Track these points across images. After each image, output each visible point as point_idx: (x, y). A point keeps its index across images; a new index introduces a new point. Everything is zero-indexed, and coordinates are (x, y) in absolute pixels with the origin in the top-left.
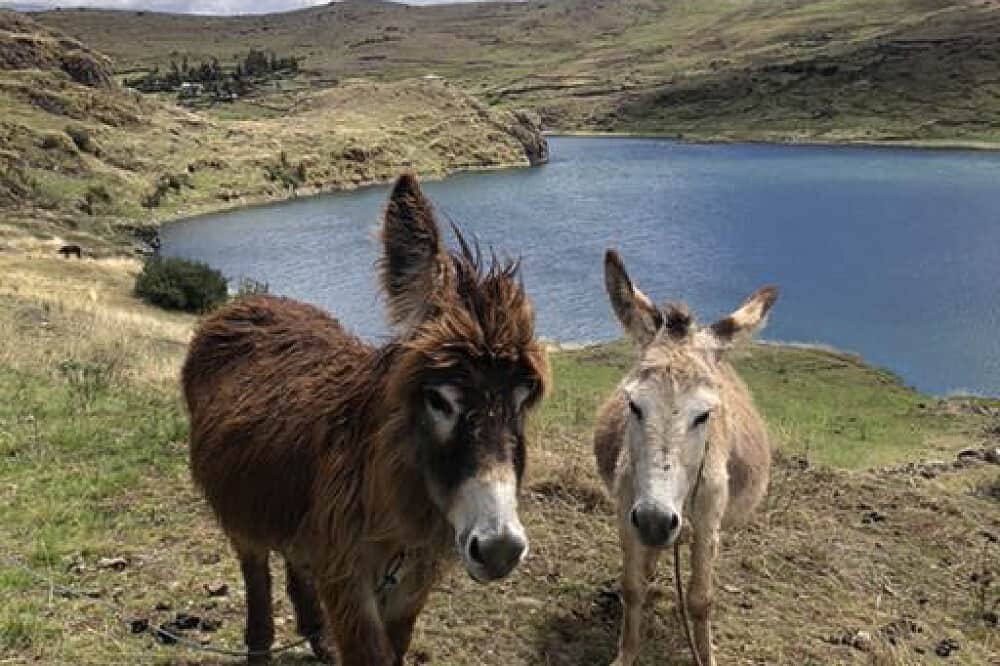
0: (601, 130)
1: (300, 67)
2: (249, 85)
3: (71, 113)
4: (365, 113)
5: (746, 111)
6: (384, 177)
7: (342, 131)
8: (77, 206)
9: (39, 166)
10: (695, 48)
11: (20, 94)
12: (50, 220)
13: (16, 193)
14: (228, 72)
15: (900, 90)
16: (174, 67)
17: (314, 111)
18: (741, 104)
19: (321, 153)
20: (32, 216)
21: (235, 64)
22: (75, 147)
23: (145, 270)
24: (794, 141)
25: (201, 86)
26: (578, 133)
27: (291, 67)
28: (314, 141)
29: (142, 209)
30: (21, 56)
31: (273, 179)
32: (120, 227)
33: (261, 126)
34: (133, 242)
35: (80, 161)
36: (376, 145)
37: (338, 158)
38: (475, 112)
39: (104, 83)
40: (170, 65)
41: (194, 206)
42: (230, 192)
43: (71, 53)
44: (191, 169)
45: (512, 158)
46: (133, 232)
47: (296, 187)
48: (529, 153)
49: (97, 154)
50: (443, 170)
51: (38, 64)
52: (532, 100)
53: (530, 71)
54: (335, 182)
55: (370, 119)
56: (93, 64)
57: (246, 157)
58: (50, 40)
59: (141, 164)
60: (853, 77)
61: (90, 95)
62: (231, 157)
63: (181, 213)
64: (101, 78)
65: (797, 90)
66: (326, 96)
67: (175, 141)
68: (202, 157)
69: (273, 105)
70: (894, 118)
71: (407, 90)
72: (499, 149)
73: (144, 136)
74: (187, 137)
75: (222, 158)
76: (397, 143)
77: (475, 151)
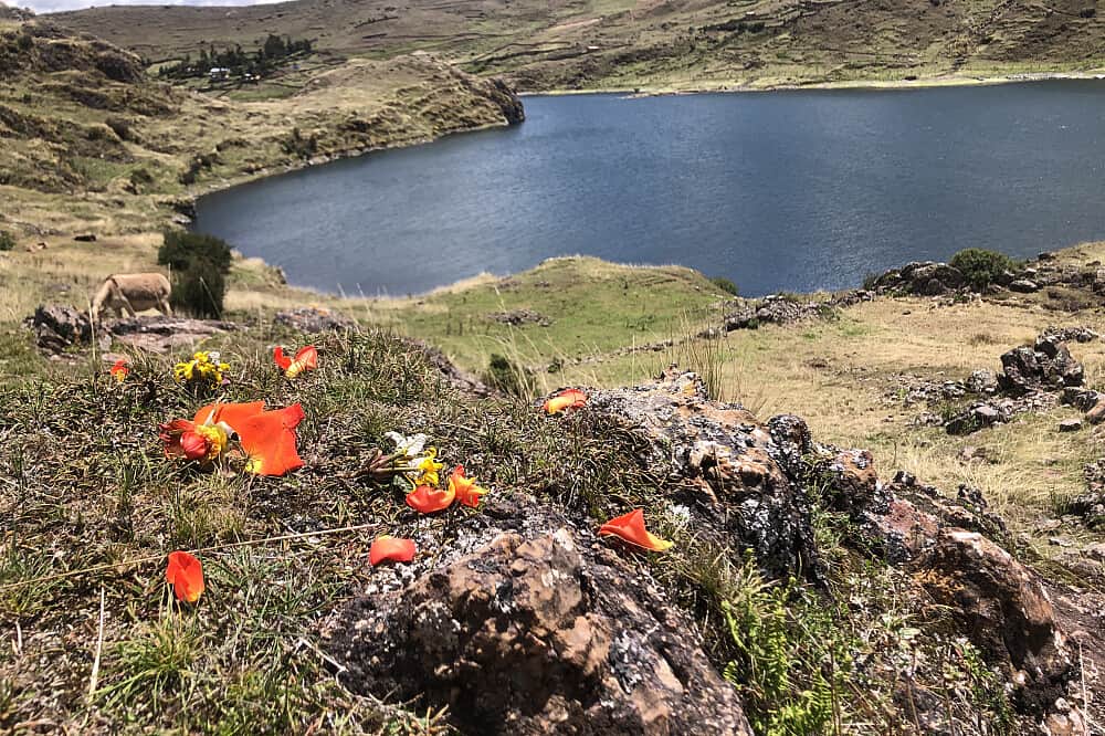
0: (572, 88)
1: (313, 49)
2: (271, 67)
3: (109, 106)
4: (365, 89)
5: (690, 65)
6: (383, 144)
7: (345, 106)
8: (123, 188)
9: (87, 155)
10: (649, 12)
11: (64, 93)
12: (100, 202)
13: (69, 181)
14: (251, 56)
15: (814, 41)
16: (203, 54)
17: (322, 90)
18: (686, 60)
19: (328, 126)
20: (85, 199)
21: (256, 50)
22: (117, 137)
23: (165, 242)
24: (730, 90)
25: (228, 71)
26: (552, 92)
27: (305, 48)
28: (322, 116)
29: (179, 186)
30: (59, 59)
31: (289, 152)
32: (161, 203)
33: (276, 107)
34: (173, 214)
35: (123, 149)
36: (375, 116)
37: (344, 130)
38: (458, 81)
39: (135, 78)
40: (199, 52)
41: (224, 181)
42: (253, 166)
43: (103, 54)
44: (219, 148)
45: (494, 119)
46: (172, 207)
47: (309, 157)
48: (506, 114)
49: (137, 141)
50: (434, 134)
51: (76, 66)
52: (513, 65)
53: (512, 40)
54: (342, 151)
55: (369, 94)
56: (124, 63)
57: (264, 135)
58: (84, 43)
59: (175, 147)
60: (776, 31)
61: (125, 90)
62: (252, 135)
63: (214, 187)
64: (133, 74)
65: (730, 46)
66: (330, 75)
67: (203, 125)
68: (227, 138)
69: (291, 83)
70: (810, 65)
71: (399, 66)
72: (481, 112)
73: (176, 121)
74: (213, 121)
75: (243, 137)
76: (394, 112)
77: (460, 115)
